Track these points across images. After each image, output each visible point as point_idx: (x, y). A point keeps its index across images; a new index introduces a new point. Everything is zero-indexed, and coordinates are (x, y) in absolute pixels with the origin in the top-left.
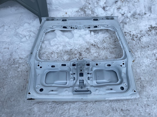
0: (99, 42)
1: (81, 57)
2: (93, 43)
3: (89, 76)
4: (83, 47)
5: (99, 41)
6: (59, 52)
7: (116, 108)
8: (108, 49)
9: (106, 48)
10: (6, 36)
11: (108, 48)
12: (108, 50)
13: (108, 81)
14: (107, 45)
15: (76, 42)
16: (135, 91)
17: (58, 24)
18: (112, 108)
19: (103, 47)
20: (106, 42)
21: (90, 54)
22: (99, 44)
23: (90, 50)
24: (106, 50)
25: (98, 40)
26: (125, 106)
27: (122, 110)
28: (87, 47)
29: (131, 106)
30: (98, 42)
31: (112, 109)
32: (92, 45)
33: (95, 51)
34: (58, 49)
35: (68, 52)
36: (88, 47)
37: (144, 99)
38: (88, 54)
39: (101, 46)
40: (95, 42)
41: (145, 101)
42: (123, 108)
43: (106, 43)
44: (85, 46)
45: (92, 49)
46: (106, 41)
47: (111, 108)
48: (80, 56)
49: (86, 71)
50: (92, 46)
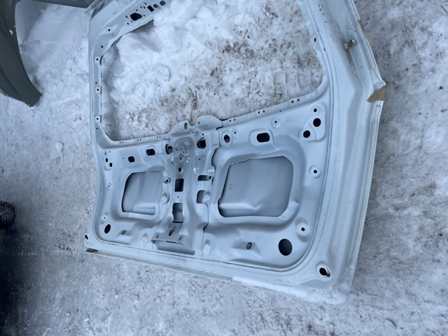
0: (252, 27)
1: (196, 112)
2: (231, 38)
3: (203, 186)
4: (201, 69)
5: (252, 20)
6: (150, 106)
7: (291, 314)
8: (290, 49)
9: (279, 43)
10: (73, 86)
11: (289, 39)
12: (290, 52)
13: (257, 208)
14: (285, 24)
15: (176, 57)
16: (323, 272)
17: (115, 16)
18: (273, 310)
19: (270, 42)
20: (277, 16)
21: (221, 93)
22: (255, 32)
23: (220, 76)
24: (282, 55)
25: (248, 19)
26: (327, 315)
27: (310, 327)
28: (211, 66)
29: (350, 320)
30: (247, 27)
31: (273, 315)
32: (228, 49)
33: (237, 75)
34: (146, 99)
35: (167, 100)
36: (215, 63)
37: (428, 306)
38: (216, 96)
39: (261, 43)
40: (240, 29)
41: (434, 316)
42: (317, 322)
43: (280, 18)
44: (205, 64)
45: (228, 72)
46: (277, 11)
47: (271, 312)
48: (193, 111)
49: (195, 170)
50: (226, 53)
